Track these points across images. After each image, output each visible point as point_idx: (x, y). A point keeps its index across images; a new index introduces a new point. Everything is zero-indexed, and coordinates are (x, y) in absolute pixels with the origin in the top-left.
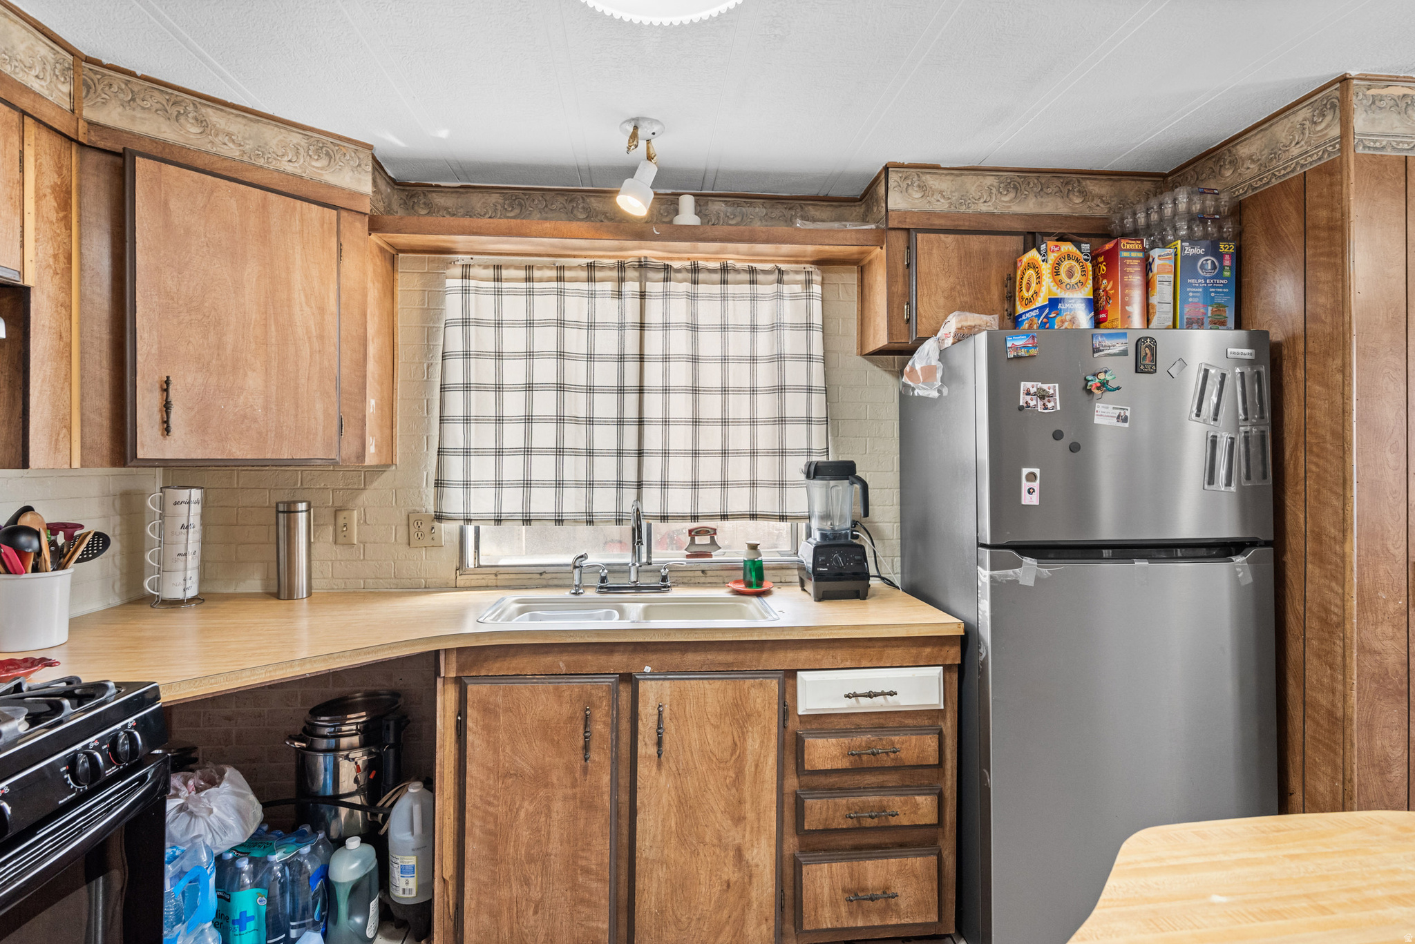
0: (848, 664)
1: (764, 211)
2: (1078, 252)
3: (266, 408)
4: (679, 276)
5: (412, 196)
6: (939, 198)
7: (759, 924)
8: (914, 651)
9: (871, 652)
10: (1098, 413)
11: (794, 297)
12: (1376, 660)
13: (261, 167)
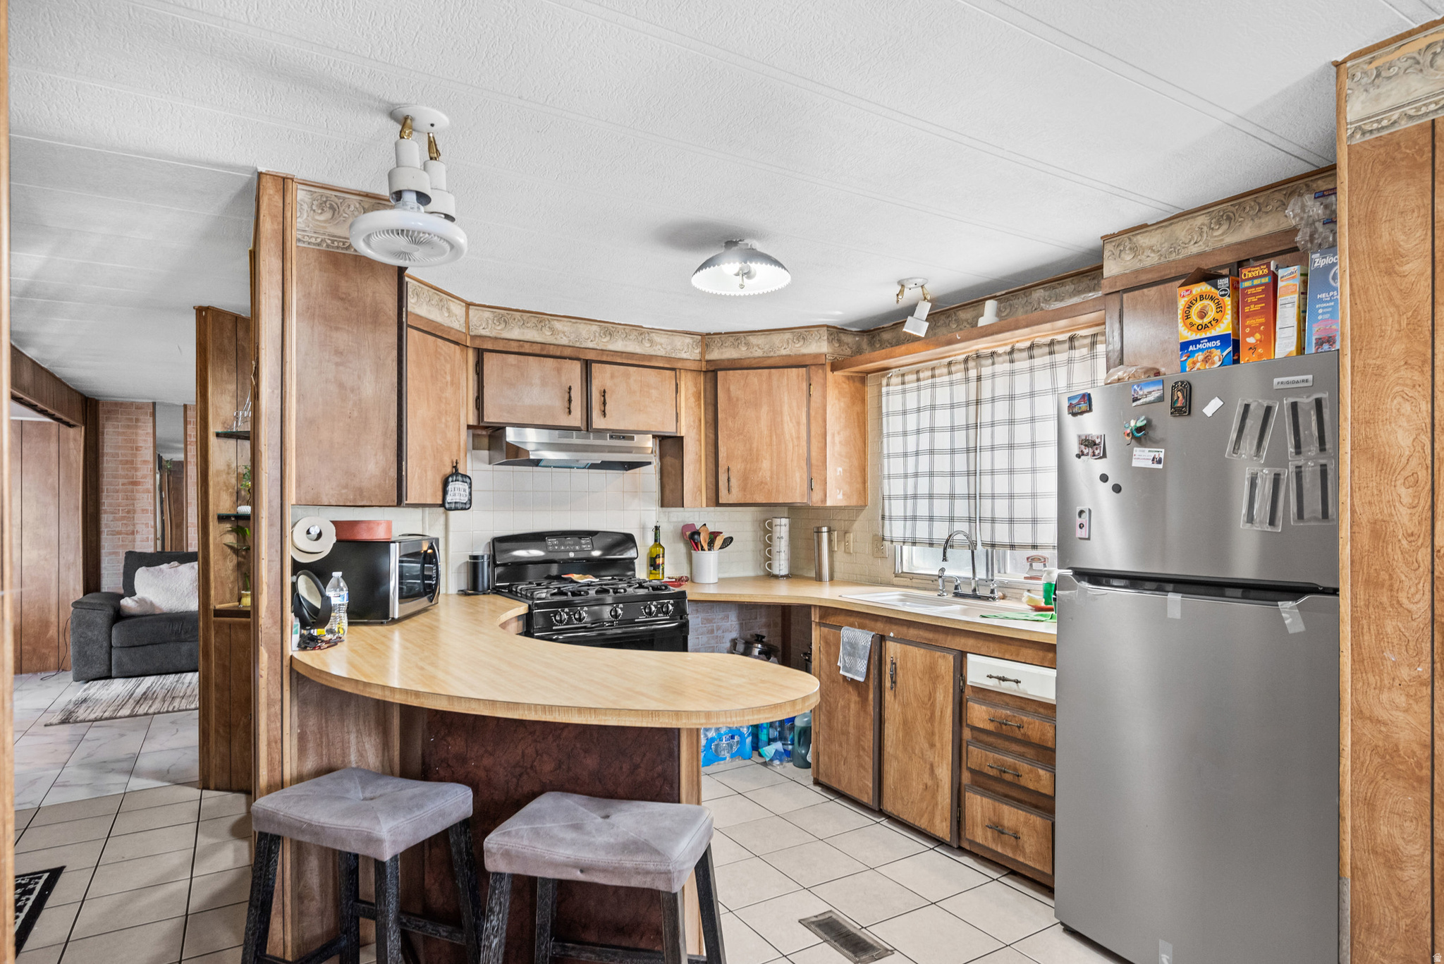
0: (997, 655)
1: (1073, 287)
2: (1213, 290)
3: (771, 478)
4: (1000, 359)
5: (874, 337)
6: (1149, 254)
7: (942, 821)
8: (1041, 653)
9: (1013, 648)
10: (1136, 457)
11: (1083, 359)
12: (1380, 732)
13: (772, 357)
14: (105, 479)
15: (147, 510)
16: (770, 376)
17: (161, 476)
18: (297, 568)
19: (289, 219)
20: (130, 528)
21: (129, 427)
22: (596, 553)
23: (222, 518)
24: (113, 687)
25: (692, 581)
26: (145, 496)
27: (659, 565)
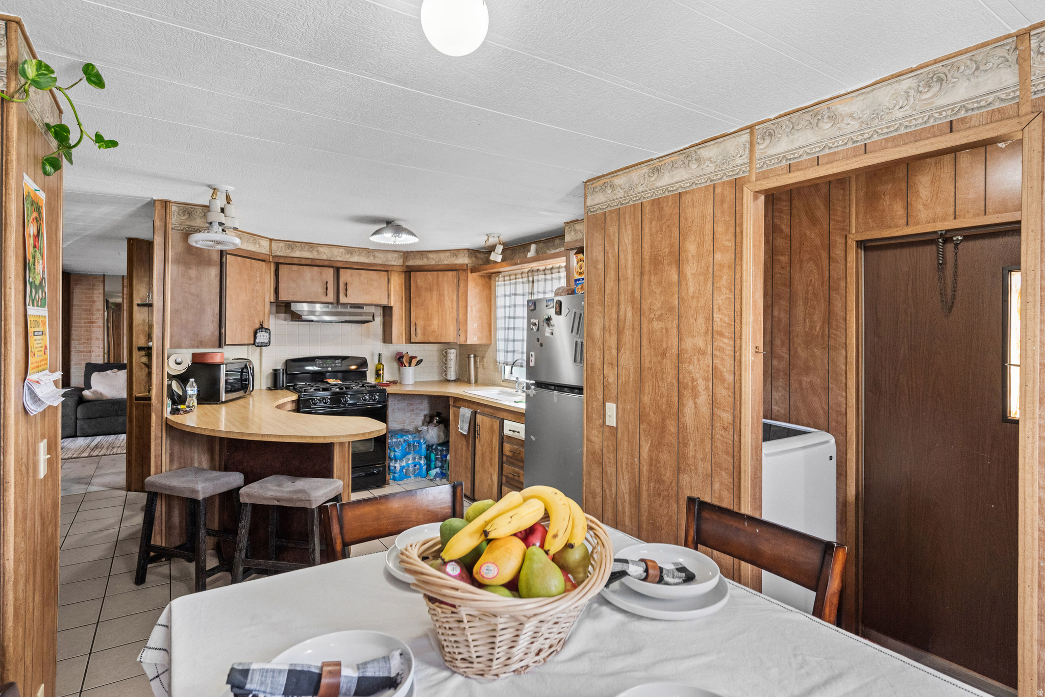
0: (512, 420)
4: (541, 273)
9: (519, 417)
10: (547, 332)
13: (439, 265)
14: (74, 320)
15: (99, 338)
16: (438, 276)
17: (108, 313)
18: (171, 377)
19: (168, 220)
20: (88, 349)
21: (88, 289)
22: (353, 367)
23: (140, 349)
24: (78, 442)
25: (400, 383)
26: (98, 330)
27: (380, 375)
